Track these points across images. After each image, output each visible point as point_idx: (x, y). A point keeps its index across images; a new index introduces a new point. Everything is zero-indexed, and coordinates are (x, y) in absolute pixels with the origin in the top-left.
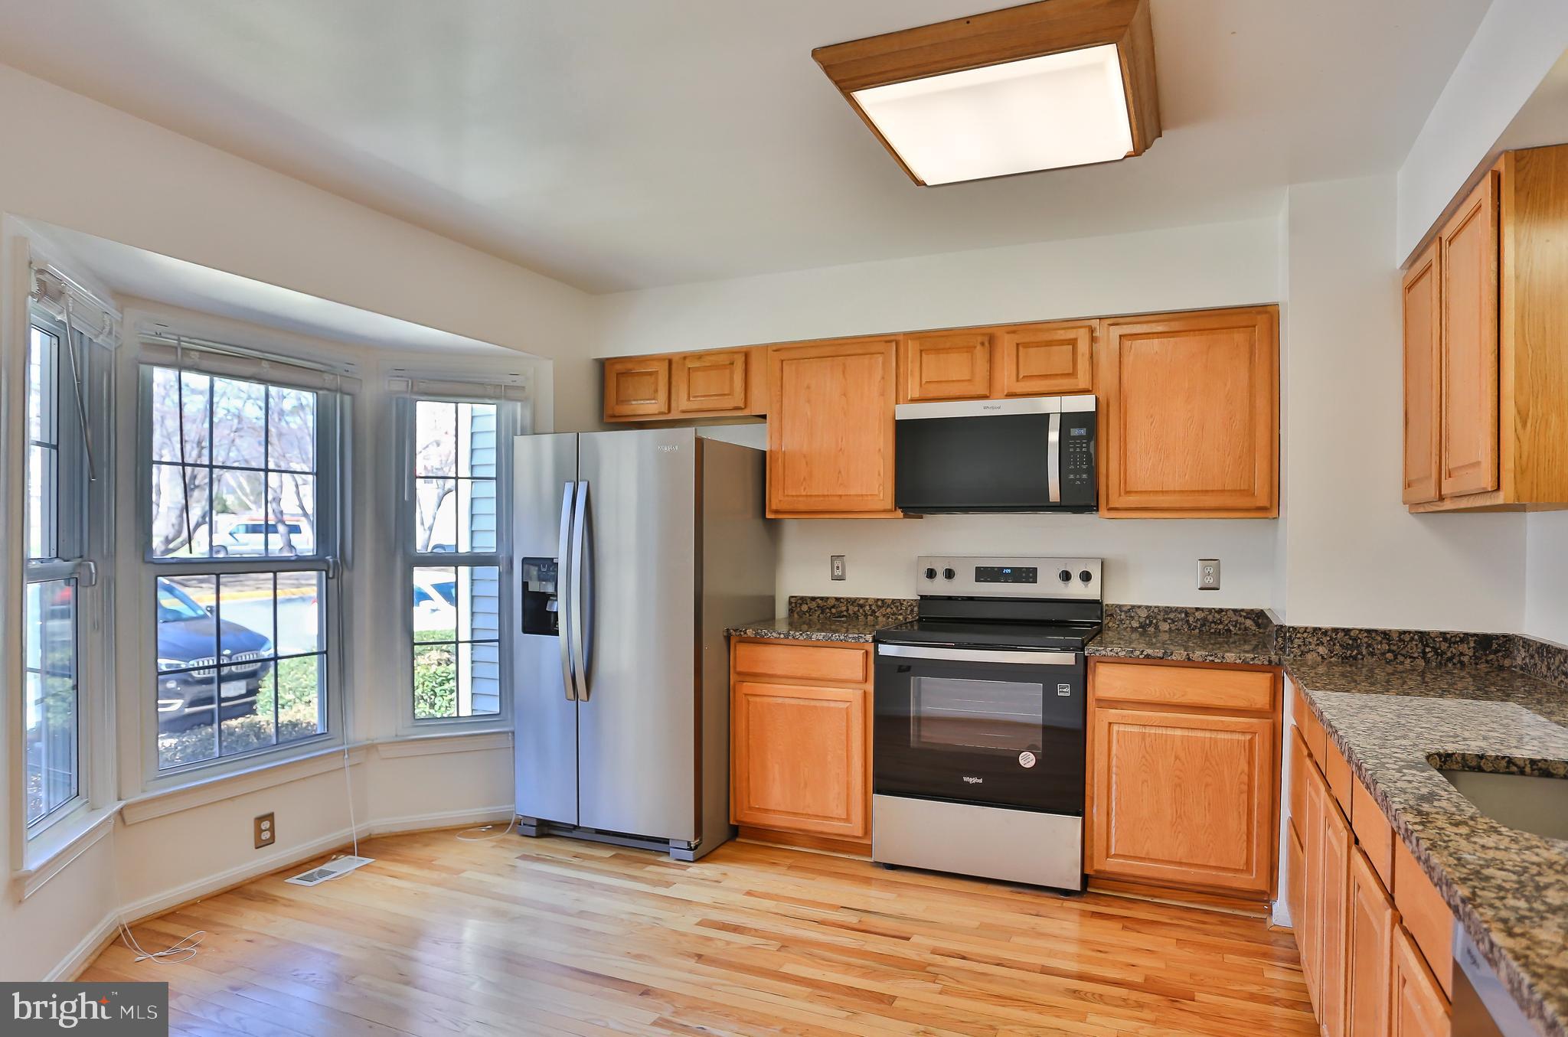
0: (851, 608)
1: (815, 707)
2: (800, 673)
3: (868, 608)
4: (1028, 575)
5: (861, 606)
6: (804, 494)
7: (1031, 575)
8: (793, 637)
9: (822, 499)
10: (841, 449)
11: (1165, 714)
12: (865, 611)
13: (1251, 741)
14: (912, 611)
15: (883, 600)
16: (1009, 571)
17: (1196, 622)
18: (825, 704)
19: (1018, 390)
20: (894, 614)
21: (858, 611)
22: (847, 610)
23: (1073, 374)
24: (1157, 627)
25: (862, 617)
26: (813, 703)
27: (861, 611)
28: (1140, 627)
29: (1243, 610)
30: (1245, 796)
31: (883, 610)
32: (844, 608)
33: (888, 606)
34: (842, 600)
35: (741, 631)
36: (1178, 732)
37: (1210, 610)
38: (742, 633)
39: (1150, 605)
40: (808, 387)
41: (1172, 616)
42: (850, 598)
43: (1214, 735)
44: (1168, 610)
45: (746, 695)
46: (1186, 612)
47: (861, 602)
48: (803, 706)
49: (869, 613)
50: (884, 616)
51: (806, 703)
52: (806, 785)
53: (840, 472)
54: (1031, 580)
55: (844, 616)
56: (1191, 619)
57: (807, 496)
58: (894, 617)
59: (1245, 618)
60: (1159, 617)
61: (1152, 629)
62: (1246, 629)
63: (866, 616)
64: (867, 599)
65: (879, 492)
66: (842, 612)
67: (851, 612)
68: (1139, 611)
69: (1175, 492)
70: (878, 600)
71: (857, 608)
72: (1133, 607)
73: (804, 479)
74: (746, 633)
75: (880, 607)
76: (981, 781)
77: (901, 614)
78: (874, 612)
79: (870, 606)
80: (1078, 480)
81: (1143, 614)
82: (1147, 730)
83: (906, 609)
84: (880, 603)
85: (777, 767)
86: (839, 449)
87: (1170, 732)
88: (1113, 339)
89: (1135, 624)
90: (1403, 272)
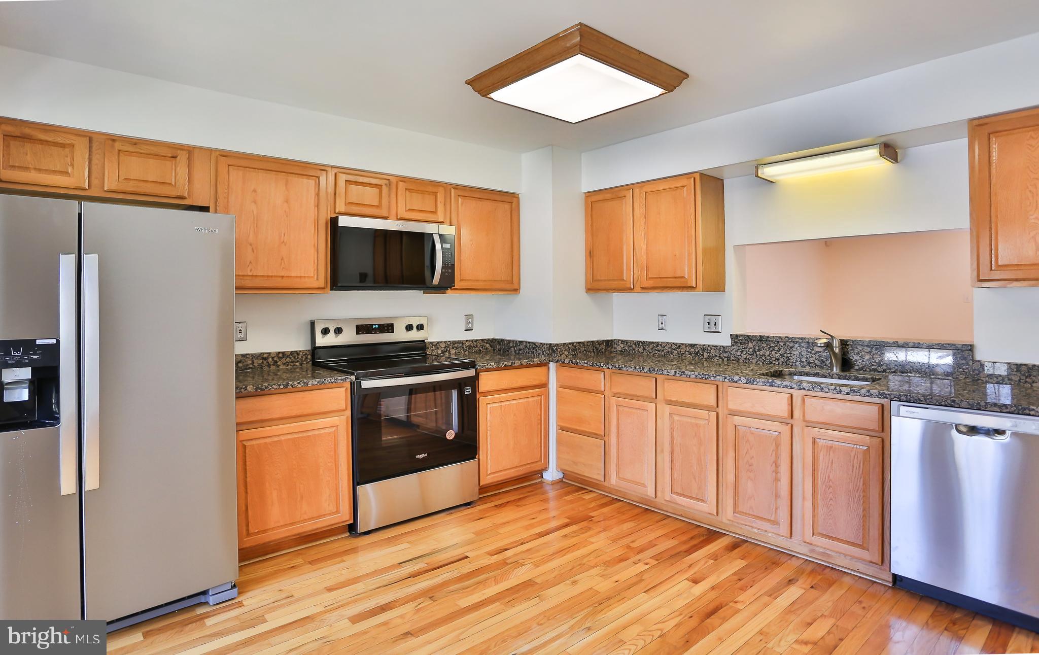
0: (256, 361)
1: (309, 436)
2: (294, 413)
3: (271, 359)
4: (388, 328)
5: (265, 359)
6: (251, 274)
7: (390, 328)
8: (292, 386)
9: (266, 278)
10: (284, 241)
11: (507, 395)
12: (268, 362)
13: (541, 399)
14: (306, 358)
15: (283, 353)
16: (377, 326)
17: (466, 348)
18: (316, 432)
19: (407, 217)
20: (292, 362)
21: (263, 363)
22: (253, 363)
23: (435, 212)
24: (449, 352)
25: (266, 367)
26: (305, 434)
27: (265, 362)
28: (442, 353)
29: (485, 340)
30: (539, 426)
31: (283, 360)
32: (250, 362)
33: (288, 357)
34: (248, 356)
35: (241, 388)
36: (514, 402)
37: (472, 341)
38: (242, 390)
39: (446, 340)
40: (255, 191)
41: (456, 345)
42: (255, 354)
43: (527, 400)
44: (454, 343)
45: (241, 441)
46: (461, 342)
47: (265, 356)
48: (298, 438)
49: (272, 364)
50: (284, 364)
51: (301, 435)
52: (302, 497)
53: (282, 259)
54: (390, 331)
55: (249, 368)
56: (464, 346)
57: (252, 276)
58: (292, 364)
59: (487, 343)
60: (450, 347)
61: (447, 354)
62: (487, 349)
63: (269, 366)
64: (270, 353)
65: (314, 275)
66: (248, 365)
67: (256, 364)
68: (441, 344)
69: (482, 280)
70: (279, 353)
71: (261, 361)
72: (438, 342)
73: (250, 262)
74: (246, 389)
75: (280, 358)
76: (426, 455)
77: (298, 361)
78: (276, 362)
79: (273, 358)
80: (447, 272)
81: (443, 345)
82: (502, 404)
83: (302, 357)
84: (281, 355)
85: (275, 494)
86: (282, 241)
87: (511, 402)
88: (455, 196)
89: (439, 352)
90: (587, 195)
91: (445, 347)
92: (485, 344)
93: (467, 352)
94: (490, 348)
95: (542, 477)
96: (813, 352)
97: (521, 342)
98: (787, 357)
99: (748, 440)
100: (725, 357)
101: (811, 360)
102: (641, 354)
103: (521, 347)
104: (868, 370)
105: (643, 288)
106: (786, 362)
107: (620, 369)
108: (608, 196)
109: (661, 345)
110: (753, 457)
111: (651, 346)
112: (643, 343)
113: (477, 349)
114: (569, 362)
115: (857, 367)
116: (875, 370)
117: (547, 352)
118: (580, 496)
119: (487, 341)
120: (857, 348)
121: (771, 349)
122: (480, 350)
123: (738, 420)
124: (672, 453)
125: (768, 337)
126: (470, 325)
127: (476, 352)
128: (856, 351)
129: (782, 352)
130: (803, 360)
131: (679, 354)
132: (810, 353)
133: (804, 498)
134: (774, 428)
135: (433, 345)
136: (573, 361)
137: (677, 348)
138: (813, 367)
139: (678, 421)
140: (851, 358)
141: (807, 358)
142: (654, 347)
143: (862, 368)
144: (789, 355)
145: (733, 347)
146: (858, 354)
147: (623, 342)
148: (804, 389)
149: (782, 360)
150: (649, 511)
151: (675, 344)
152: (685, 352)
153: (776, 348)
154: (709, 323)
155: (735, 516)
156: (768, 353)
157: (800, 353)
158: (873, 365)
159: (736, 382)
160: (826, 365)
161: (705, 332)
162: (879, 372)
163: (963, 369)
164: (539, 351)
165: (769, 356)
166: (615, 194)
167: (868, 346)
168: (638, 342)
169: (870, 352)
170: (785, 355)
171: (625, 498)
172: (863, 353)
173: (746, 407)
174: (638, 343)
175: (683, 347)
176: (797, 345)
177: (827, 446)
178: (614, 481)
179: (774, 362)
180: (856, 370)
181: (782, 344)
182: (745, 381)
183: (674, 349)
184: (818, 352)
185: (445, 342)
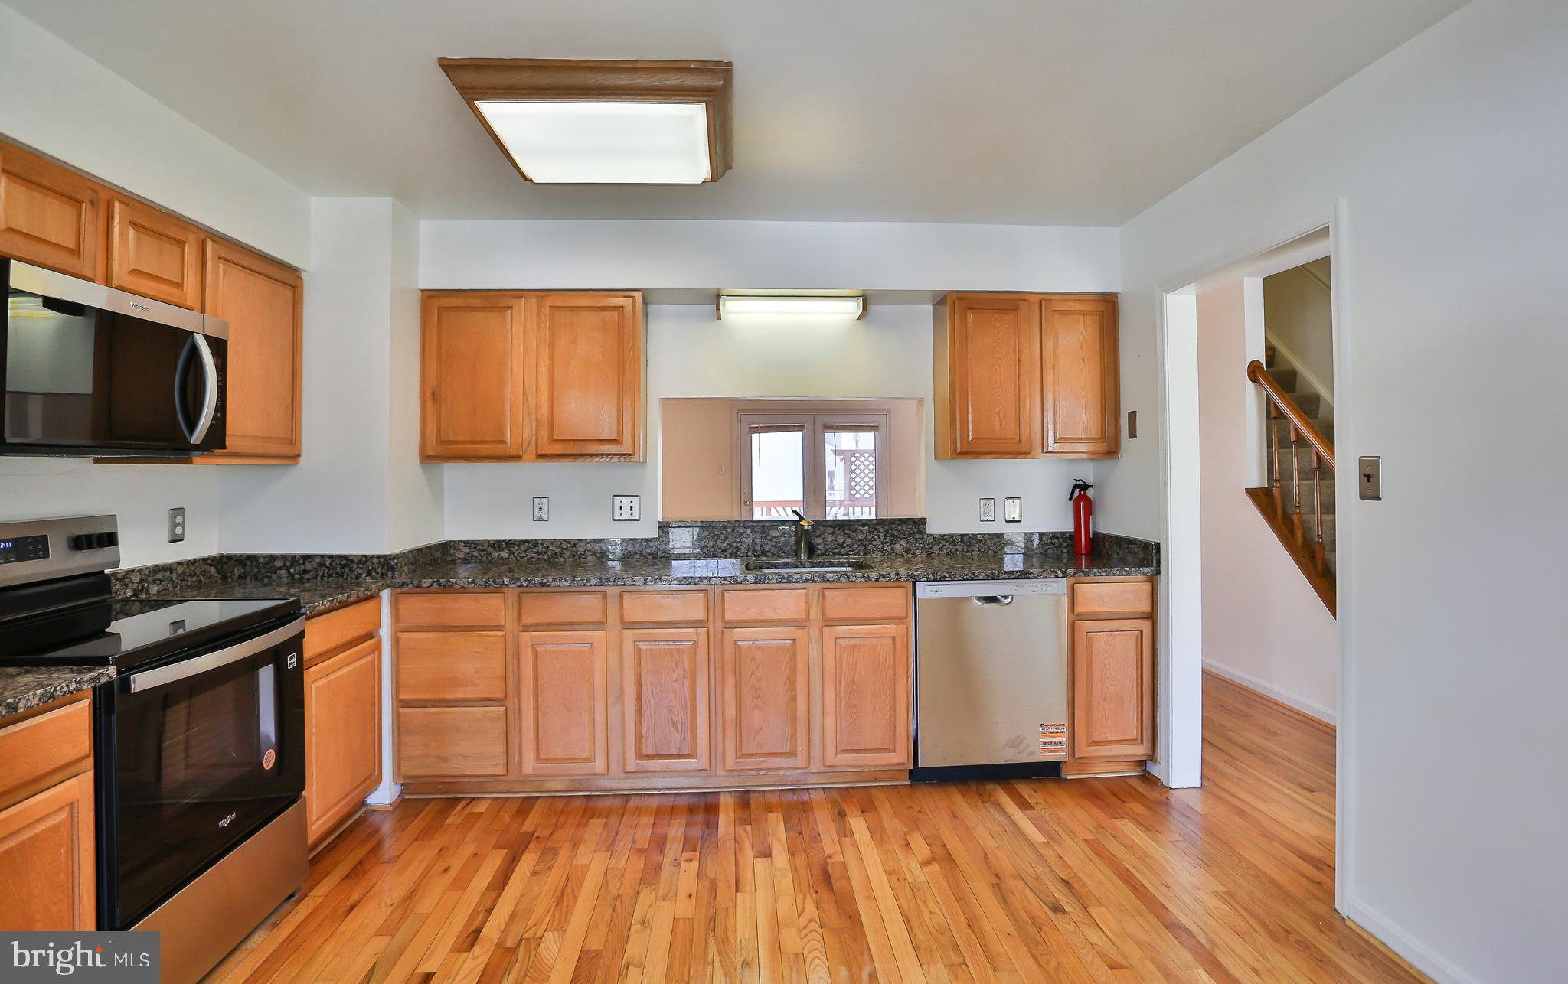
4: (36, 548)
7: (40, 546)
11: (336, 659)
13: (375, 658)
16: (10, 544)
19: (130, 287)
23: (179, 286)
43: (359, 663)
54: (41, 554)
60: (149, 579)
76: (233, 816)
80: (215, 418)
82: (330, 678)
87: (341, 672)
88: (213, 259)
89: (129, 593)
90: (429, 293)
91: (140, 582)
92: (208, 568)
93: (179, 587)
94: (215, 575)
95: (367, 805)
96: (769, 538)
97: (307, 558)
98: (738, 547)
99: (753, 658)
100: (650, 554)
101: (767, 548)
102: (504, 562)
103: (308, 566)
104: (831, 554)
105: (541, 456)
106: (736, 553)
107: (544, 585)
108: (476, 302)
109: (542, 544)
110: (760, 678)
111: (523, 548)
112: (509, 543)
113: (194, 579)
114: (432, 585)
115: (819, 552)
116: (839, 553)
117: (379, 570)
118: (467, 811)
119: (212, 561)
120: (819, 529)
121: (715, 538)
122: (200, 581)
123: (739, 633)
124: (638, 698)
125: (713, 522)
126: (179, 531)
127: (193, 586)
128: (818, 533)
129: (730, 540)
130: (758, 548)
131: (574, 556)
132: (766, 539)
133: (824, 713)
134: (787, 636)
135: (116, 580)
136: (441, 581)
137: (571, 547)
138: (769, 556)
139: (647, 650)
140: (813, 541)
141: (761, 546)
142: (529, 548)
143: (825, 552)
144: (739, 544)
145: (661, 539)
146: (820, 536)
147: (467, 543)
148: (828, 581)
149: (729, 551)
150: (595, 798)
151: (568, 541)
152: (585, 552)
153: (722, 537)
154: (621, 507)
155: (738, 762)
156: (711, 543)
157: (753, 540)
158: (836, 548)
159: (740, 583)
160: (784, 552)
161: (614, 520)
162: (843, 555)
163: (920, 544)
164: (360, 571)
165: (713, 547)
166: (495, 301)
167: (831, 526)
168: (497, 542)
169: (832, 533)
170: (734, 544)
171: (542, 792)
172: (826, 534)
173: (751, 614)
174: (498, 545)
175: (581, 544)
176: (749, 531)
177: (851, 645)
178: (531, 768)
179: (719, 555)
180: (819, 555)
181: (729, 530)
182: (753, 581)
183: (566, 549)
184: (776, 537)
185: (140, 570)
